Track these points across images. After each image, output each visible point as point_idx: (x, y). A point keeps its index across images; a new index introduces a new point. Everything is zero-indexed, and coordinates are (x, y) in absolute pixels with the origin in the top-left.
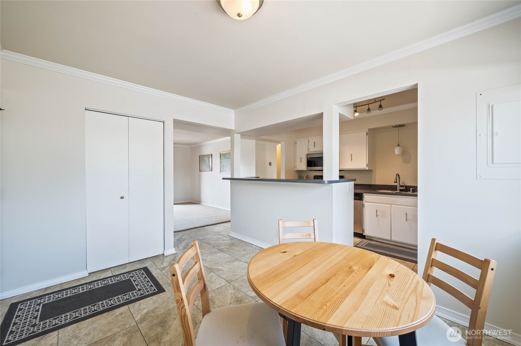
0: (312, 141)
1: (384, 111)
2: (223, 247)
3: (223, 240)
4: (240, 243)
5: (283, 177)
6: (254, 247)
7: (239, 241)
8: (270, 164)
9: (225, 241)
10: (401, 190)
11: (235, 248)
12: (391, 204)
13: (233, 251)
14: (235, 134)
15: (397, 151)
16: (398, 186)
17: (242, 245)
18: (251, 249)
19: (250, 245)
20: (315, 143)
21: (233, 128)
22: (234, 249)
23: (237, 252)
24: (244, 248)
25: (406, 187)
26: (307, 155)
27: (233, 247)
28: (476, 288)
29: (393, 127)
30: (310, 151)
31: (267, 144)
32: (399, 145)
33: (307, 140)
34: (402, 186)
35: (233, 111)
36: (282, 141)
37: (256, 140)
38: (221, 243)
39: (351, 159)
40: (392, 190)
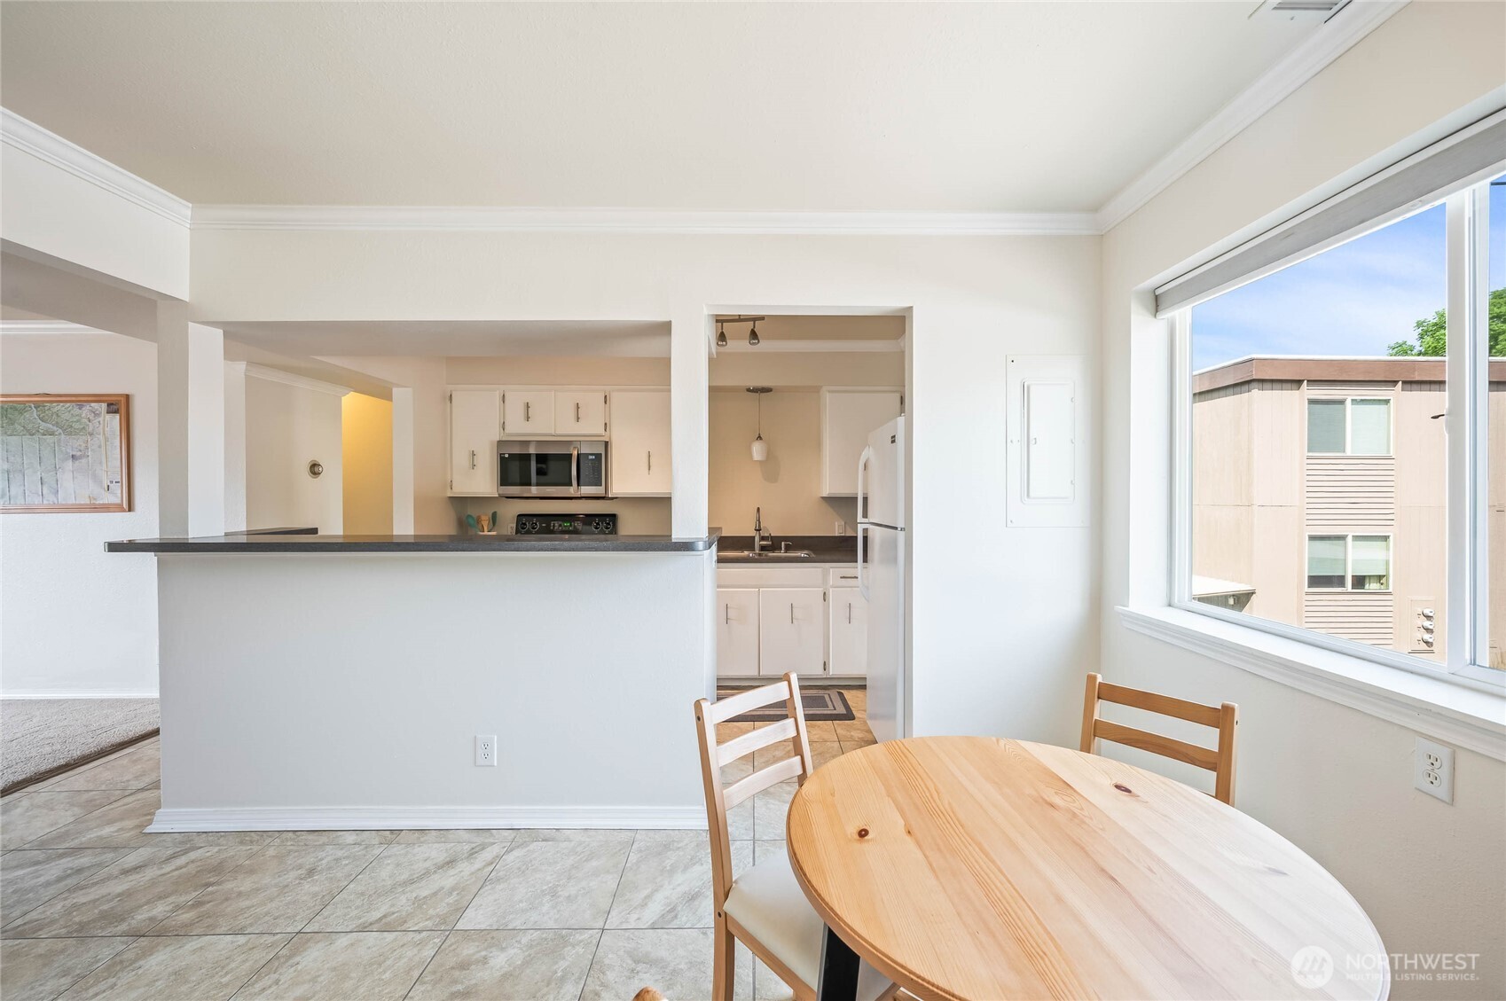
0: (517, 398)
1: (764, 346)
2: (160, 909)
3: (126, 872)
4: (255, 848)
5: (404, 526)
6: (351, 838)
7: (242, 843)
8: (315, 469)
9: (150, 873)
10: (763, 548)
11: (246, 884)
12: (759, 587)
13: (247, 903)
14: (190, 324)
15: (757, 451)
16: (757, 539)
17: (271, 852)
18: (340, 853)
19: (324, 839)
20: (527, 406)
21: (183, 292)
22: (240, 894)
23: (271, 900)
24: (300, 867)
25: (773, 538)
26: (500, 443)
27: (228, 886)
28: (1213, 769)
29: (749, 390)
30: (507, 431)
31: (303, 385)
32: (760, 438)
33: (498, 392)
34: (763, 538)
35: (185, 209)
36: (398, 386)
37: (251, 363)
38: (128, 894)
39: (647, 468)
40: (742, 549)
